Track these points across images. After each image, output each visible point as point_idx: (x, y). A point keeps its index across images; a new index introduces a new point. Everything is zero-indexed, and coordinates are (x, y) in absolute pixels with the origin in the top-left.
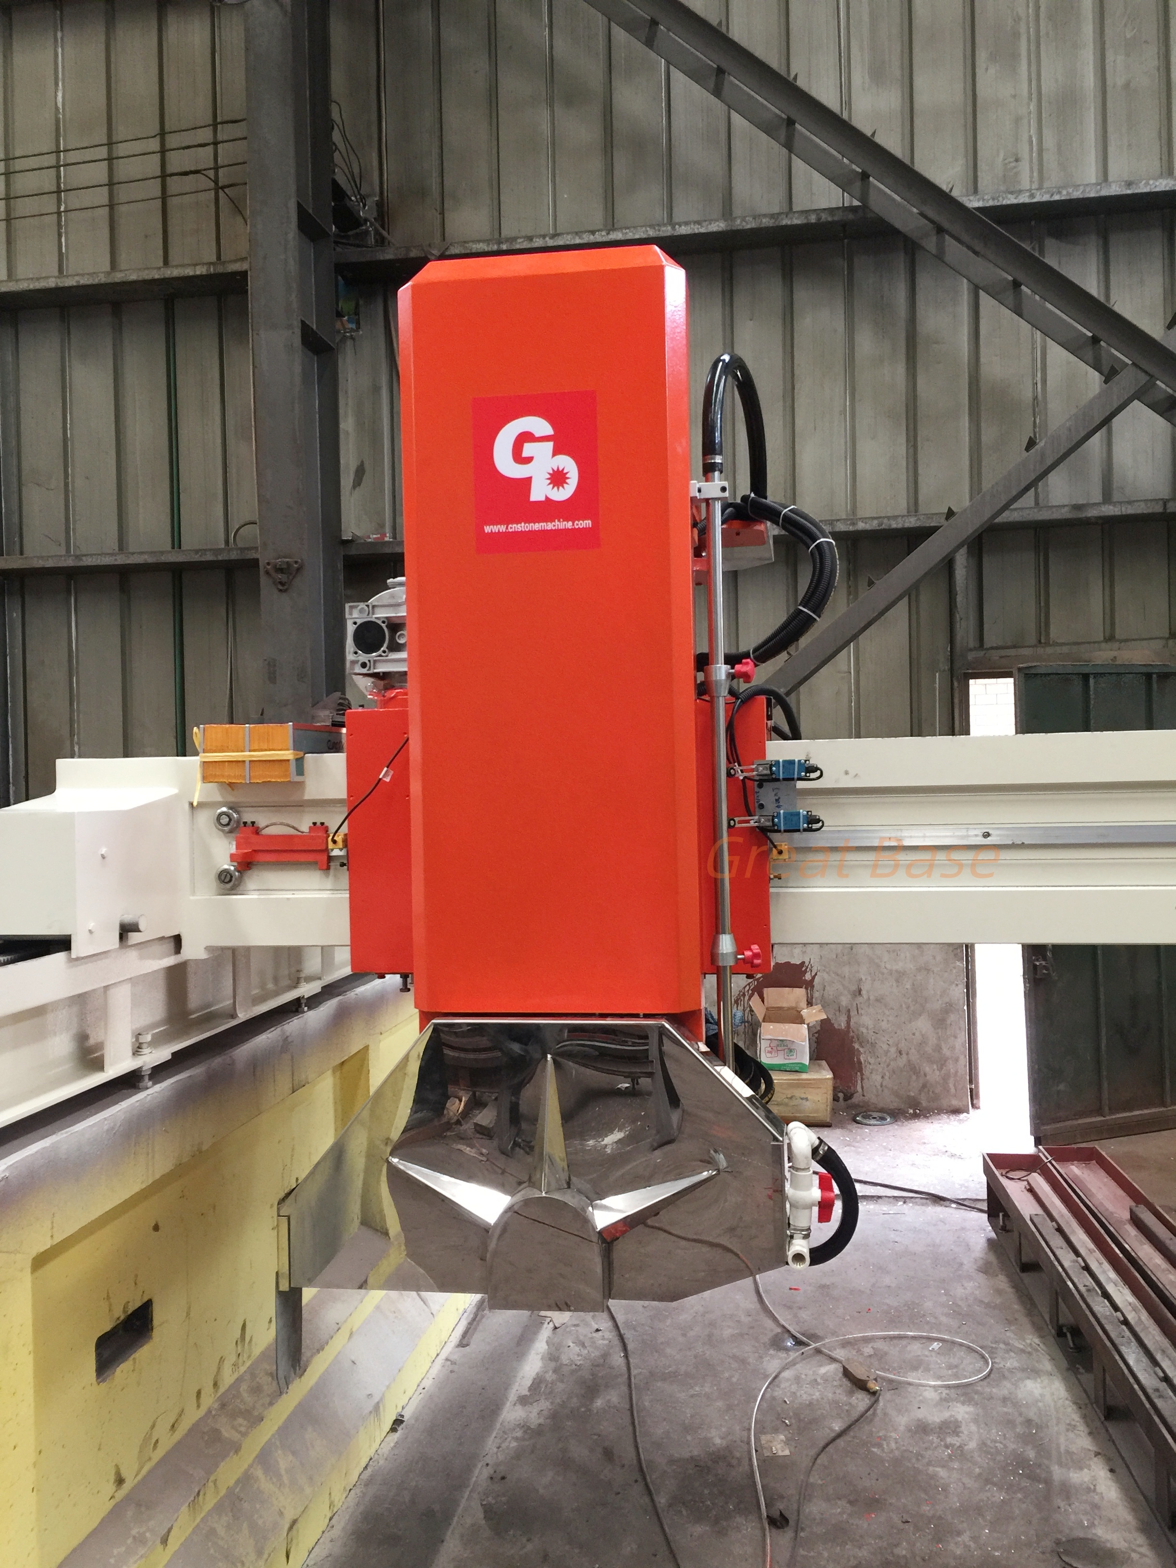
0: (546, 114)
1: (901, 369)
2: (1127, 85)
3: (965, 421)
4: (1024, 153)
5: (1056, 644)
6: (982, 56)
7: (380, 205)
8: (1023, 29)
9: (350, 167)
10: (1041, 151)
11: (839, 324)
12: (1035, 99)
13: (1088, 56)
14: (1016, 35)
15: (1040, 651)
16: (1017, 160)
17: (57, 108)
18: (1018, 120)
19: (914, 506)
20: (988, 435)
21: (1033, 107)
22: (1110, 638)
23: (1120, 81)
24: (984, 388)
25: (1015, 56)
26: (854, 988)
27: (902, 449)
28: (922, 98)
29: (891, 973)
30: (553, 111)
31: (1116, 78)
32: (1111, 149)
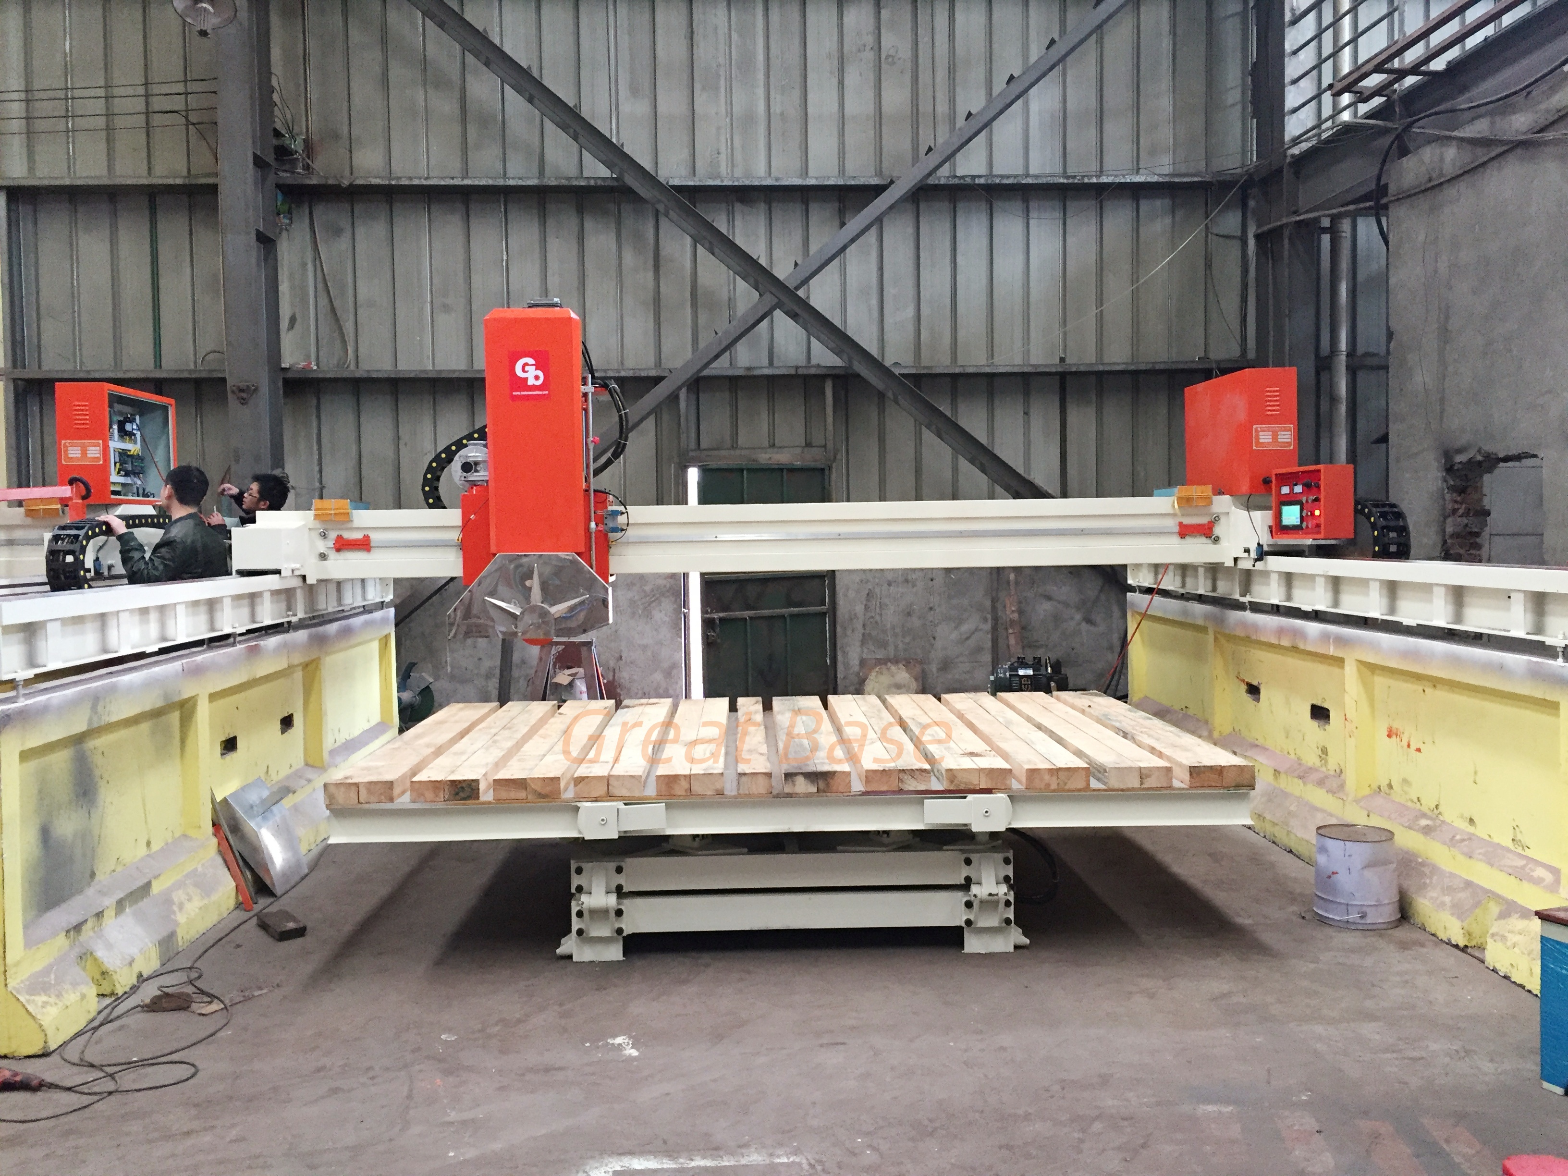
0: (421, 92)
1: (650, 275)
2: (782, 114)
3: (689, 310)
4: (723, 149)
5: (742, 448)
6: (697, 86)
7: (306, 141)
8: (722, 72)
9: (285, 116)
10: (732, 149)
11: (614, 247)
12: (729, 115)
13: (761, 92)
14: (718, 76)
15: (732, 452)
16: (718, 153)
17: (65, 54)
18: (719, 128)
19: (659, 363)
20: (702, 319)
21: (728, 120)
22: (773, 446)
23: (778, 111)
24: (700, 291)
25: (717, 88)
26: (617, 655)
27: (651, 324)
28: (662, 108)
29: (639, 645)
30: (426, 91)
31: (776, 109)
32: (773, 152)
